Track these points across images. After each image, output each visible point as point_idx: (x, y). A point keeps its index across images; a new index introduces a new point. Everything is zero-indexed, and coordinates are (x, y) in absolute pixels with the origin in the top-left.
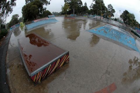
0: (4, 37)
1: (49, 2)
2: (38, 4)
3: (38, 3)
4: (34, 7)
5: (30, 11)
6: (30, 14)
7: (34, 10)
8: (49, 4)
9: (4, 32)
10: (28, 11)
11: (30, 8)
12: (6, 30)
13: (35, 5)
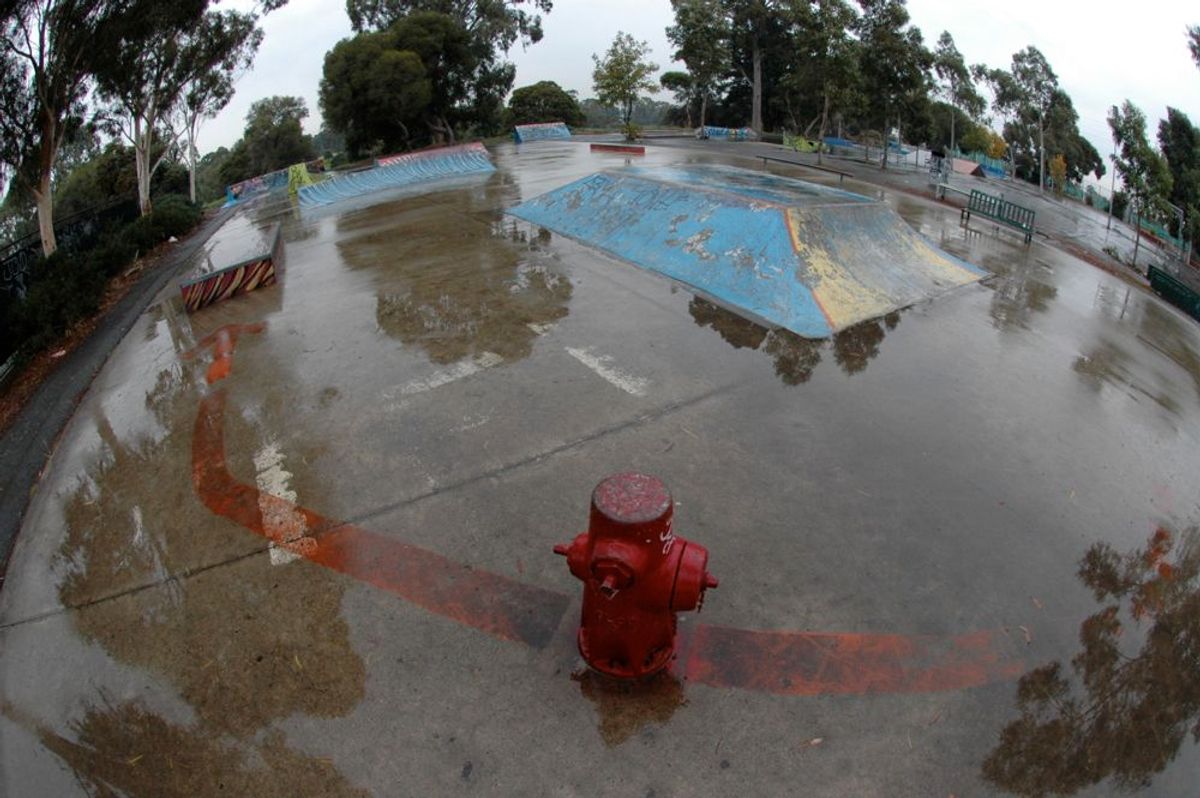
0: (173, 239)
1: (532, 23)
2: (430, 38)
3: (431, 31)
4: (396, 65)
5: (372, 94)
6: (373, 109)
7: (393, 86)
8: (537, 35)
9: (173, 211)
10: (355, 94)
11: (370, 75)
12: (188, 203)
13: (406, 53)
